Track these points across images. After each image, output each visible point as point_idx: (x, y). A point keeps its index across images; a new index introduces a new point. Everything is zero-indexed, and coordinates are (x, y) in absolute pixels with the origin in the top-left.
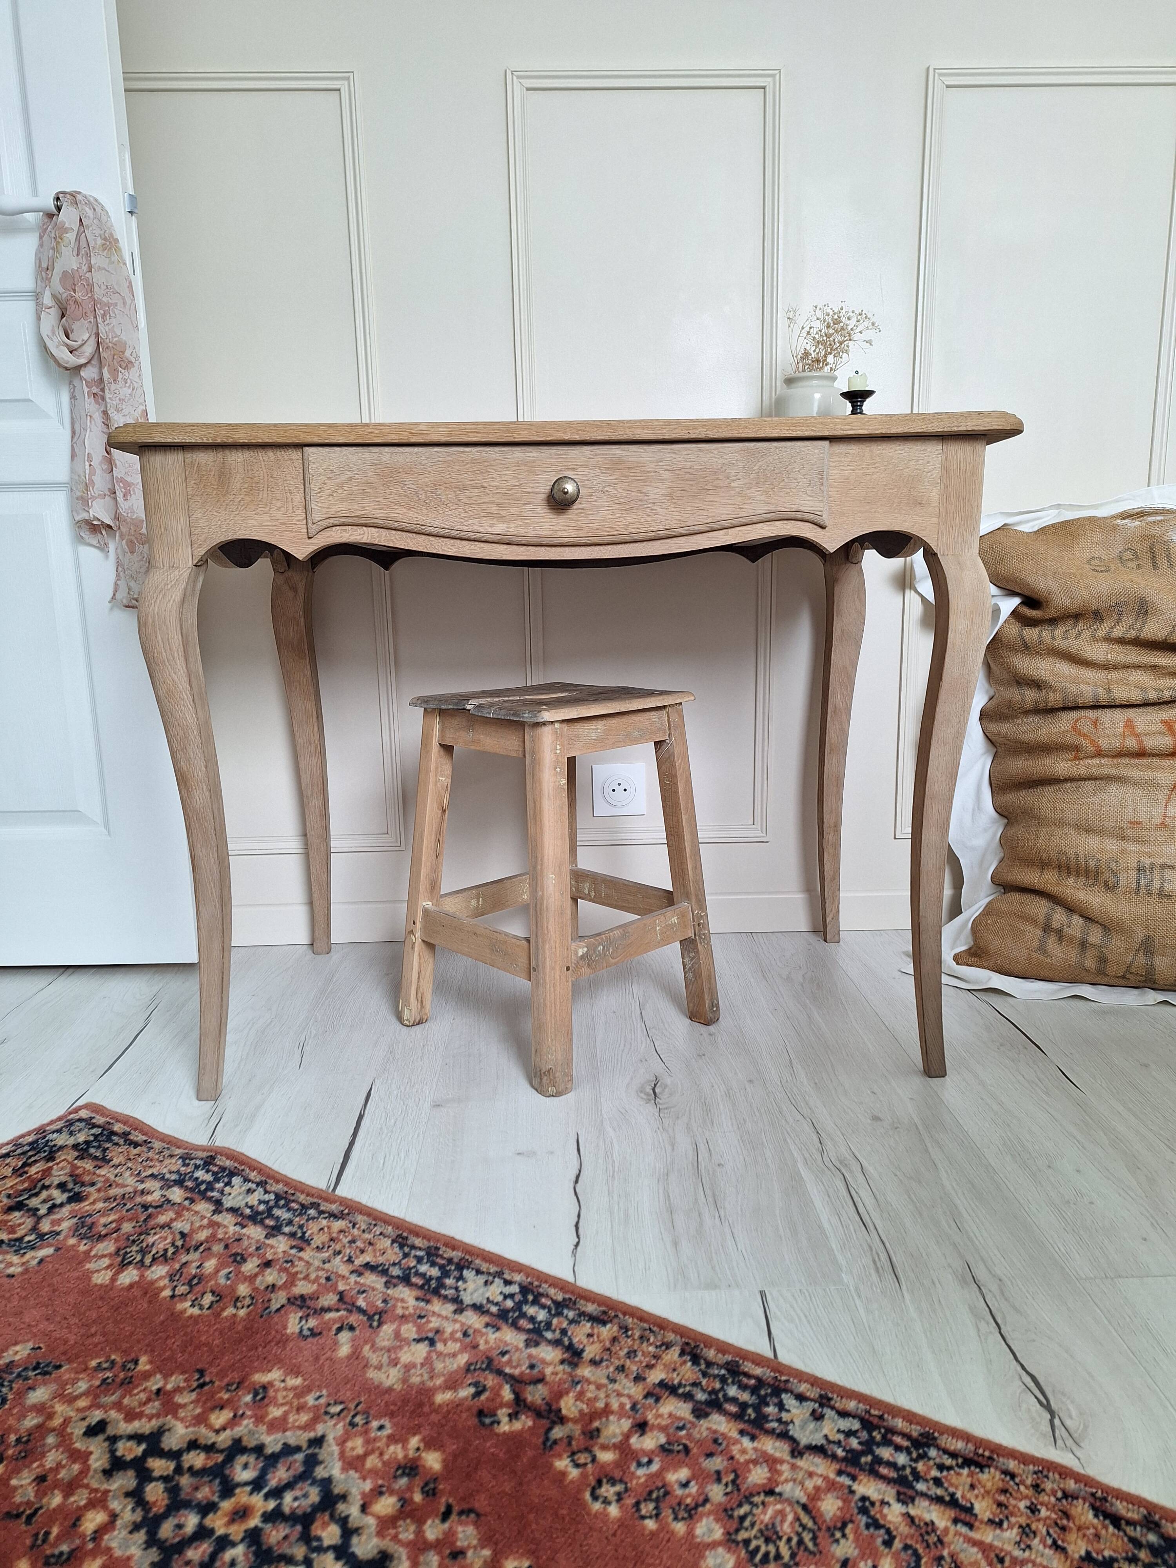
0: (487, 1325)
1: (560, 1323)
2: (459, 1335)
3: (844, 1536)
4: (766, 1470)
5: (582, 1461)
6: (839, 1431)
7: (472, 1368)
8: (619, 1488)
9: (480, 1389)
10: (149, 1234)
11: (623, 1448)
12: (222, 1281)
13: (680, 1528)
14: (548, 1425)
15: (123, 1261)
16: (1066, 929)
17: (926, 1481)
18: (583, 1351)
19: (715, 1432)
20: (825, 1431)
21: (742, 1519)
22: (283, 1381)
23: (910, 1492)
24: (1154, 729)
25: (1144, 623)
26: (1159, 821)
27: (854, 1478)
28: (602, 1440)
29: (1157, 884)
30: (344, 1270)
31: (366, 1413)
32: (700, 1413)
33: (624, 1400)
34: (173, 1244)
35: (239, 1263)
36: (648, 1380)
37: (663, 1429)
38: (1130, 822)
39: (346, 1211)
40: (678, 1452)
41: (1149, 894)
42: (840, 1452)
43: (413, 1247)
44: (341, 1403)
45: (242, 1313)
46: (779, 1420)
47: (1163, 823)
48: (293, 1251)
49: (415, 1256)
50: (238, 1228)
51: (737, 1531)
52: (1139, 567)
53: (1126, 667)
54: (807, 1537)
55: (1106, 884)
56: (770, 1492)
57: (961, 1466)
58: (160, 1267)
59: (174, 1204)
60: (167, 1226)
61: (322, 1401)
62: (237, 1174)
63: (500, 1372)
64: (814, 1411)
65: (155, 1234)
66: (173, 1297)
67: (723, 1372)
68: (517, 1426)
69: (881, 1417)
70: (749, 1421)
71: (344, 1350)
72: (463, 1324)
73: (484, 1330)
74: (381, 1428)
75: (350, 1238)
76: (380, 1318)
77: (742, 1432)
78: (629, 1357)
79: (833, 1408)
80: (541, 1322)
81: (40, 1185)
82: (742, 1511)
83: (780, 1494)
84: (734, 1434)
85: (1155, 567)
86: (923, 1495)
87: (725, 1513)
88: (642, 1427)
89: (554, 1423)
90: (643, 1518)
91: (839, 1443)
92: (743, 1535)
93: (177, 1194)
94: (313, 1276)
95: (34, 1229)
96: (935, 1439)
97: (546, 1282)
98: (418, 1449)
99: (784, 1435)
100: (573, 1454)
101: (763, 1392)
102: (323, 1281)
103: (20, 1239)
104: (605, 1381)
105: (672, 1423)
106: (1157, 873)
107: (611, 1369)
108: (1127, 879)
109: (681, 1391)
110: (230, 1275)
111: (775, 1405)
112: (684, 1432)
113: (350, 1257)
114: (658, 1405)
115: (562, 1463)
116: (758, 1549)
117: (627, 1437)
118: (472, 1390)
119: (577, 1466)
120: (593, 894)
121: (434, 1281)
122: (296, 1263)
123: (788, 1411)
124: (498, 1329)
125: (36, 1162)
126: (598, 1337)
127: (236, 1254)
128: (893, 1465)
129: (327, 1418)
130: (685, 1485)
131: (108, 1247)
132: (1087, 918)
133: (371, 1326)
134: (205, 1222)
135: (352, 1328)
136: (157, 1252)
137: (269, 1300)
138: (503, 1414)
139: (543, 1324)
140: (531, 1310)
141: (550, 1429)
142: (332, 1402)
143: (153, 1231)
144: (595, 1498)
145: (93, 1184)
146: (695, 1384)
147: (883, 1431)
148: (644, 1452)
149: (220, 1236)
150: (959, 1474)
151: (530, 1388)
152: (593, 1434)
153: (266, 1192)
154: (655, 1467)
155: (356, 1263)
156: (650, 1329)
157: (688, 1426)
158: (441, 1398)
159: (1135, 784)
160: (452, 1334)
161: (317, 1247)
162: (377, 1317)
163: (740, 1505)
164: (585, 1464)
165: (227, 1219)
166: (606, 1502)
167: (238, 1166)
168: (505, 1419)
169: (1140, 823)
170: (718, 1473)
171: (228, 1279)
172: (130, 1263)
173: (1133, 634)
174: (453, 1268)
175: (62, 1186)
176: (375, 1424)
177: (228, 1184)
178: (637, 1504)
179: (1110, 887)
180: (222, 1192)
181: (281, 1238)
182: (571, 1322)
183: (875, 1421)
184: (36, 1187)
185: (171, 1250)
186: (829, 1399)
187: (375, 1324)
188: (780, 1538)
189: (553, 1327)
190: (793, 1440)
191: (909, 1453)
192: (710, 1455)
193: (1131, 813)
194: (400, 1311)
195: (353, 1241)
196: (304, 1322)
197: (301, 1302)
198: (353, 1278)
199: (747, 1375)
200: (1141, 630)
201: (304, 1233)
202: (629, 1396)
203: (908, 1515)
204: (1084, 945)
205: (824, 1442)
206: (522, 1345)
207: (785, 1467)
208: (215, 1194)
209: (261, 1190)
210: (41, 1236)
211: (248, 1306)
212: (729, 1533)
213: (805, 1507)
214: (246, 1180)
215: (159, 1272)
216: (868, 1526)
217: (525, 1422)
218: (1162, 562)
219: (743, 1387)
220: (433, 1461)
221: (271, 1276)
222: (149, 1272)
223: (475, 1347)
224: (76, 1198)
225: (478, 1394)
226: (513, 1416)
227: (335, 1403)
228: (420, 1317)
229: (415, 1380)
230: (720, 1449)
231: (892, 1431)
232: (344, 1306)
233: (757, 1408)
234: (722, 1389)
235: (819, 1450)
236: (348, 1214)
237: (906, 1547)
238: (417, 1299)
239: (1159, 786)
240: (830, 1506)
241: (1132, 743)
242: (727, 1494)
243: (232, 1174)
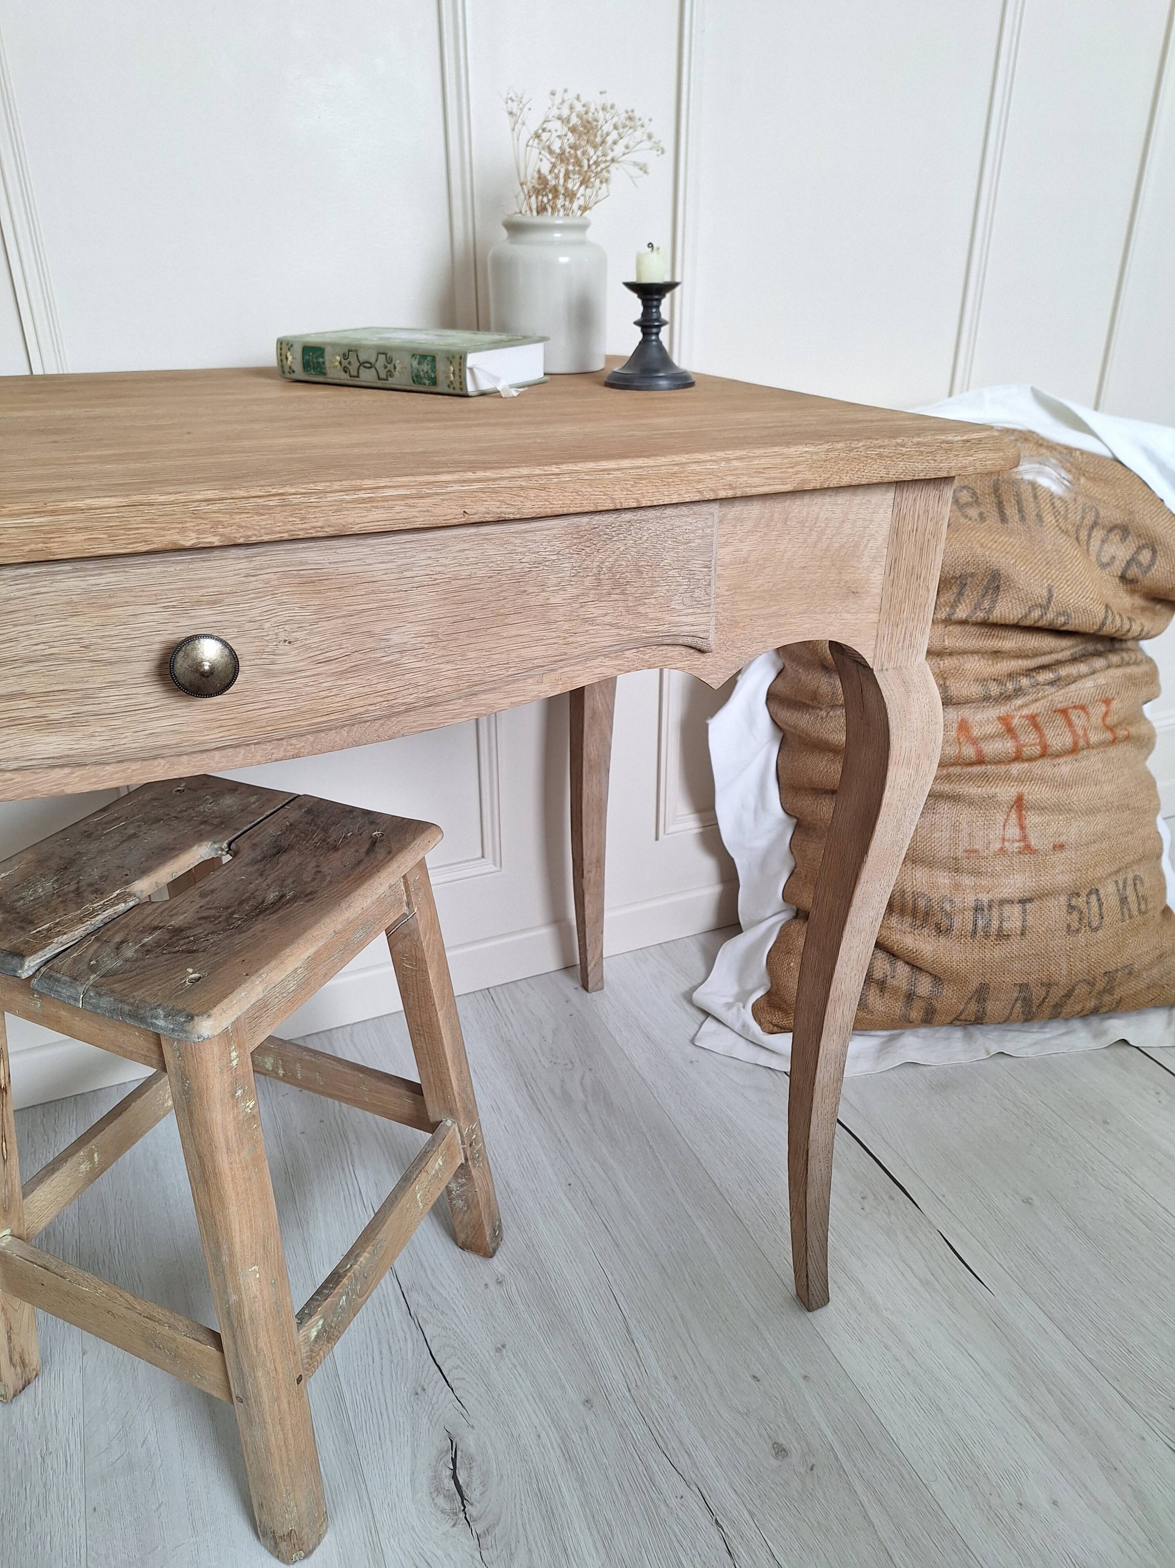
16: (889, 980)
24: (990, 729)
25: (994, 602)
26: (998, 846)
29: (995, 924)
38: (966, 851)
41: (987, 936)
47: (1002, 849)
52: (982, 517)
53: (964, 652)
55: (938, 927)
85: (1003, 519)
106: (995, 913)
108: (962, 922)
120: (281, 1072)
132: (913, 966)
159: (971, 802)
169: (976, 851)
173: (980, 615)
179: (941, 930)
193: (966, 839)
200: (990, 611)
204: (910, 997)
218: (1011, 511)
239: (999, 804)
241: (969, 752)
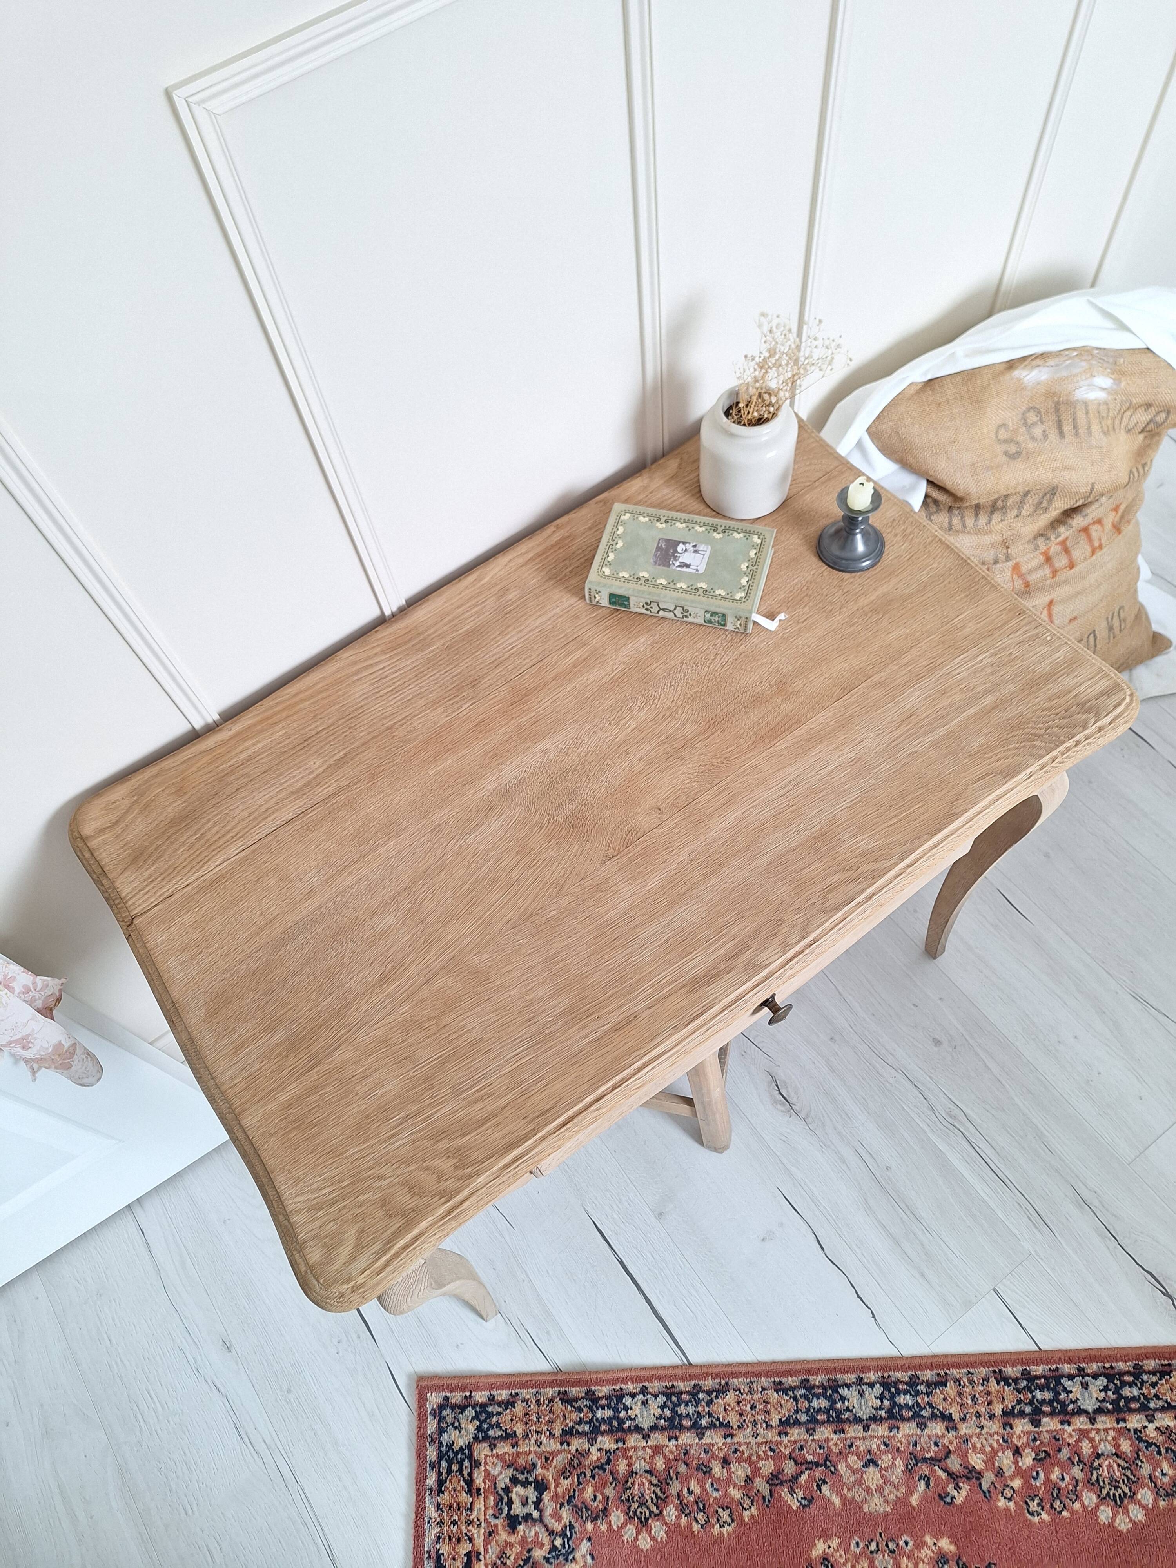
0: (890, 1429)
1: (923, 1399)
2: (883, 1447)
3: (1142, 1462)
4: (1087, 1442)
5: (1009, 1496)
6: (1101, 1391)
7: (910, 1467)
8: (1037, 1501)
9: (926, 1479)
10: (630, 1488)
11: (1019, 1472)
12: (716, 1495)
13: (1077, 1506)
14: (978, 1482)
15: (641, 1522)
17: (1152, 1399)
18: (951, 1414)
19: (1052, 1431)
20: (1095, 1395)
21: (1098, 1480)
22: (829, 1547)
23: (1151, 1412)
27: (1124, 1420)
28: (1007, 1474)
30: (772, 1435)
31: (892, 1540)
32: (1036, 1423)
33: (996, 1437)
34: (654, 1485)
35: (710, 1473)
36: (996, 1415)
37: (1027, 1445)
39: (723, 1382)
40: (1045, 1458)
42: (1110, 1407)
43: (793, 1389)
44: (872, 1540)
45: (754, 1510)
46: (1072, 1402)
48: (729, 1440)
49: (801, 1396)
50: (673, 1442)
51: (1101, 1491)
54: (1128, 1473)
56: (1098, 1456)
57: (1161, 1379)
58: (668, 1508)
59: (614, 1451)
60: (632, 1473)
61: (861, 1545)
62: (623, 1396)
63: (925, 1460)
64: (1082, 1383)
65: (633, 1484)
66: (702, 1526)
67: (1025, 1382)
68: (964, 1493)
69: (1112, 1367)
70: (1059, 1413)
71: (837, 1501)
72: (878, 1438)
73: (892, 1434)
74: (907, 1543)
75: (749, 1406)
76: (830, 1461)
77: (1062, 1423)
78: (975, 1404)
79: (1088, 1375)
80: (913, 1405)
81: (501, 1492)
82: (1094, 1477)
83: (1102, 1454)
84: (1059, 1427)
86: (1156, 1410)
87: (1091, 1484)
88: (1017, 1452)
89: (978, 1479)
90: (1060, 1512)
91: (1104, 1400)
92: (1105, 1492)
93: (606, 1442)
94: (761, 1453)
95: (551, 1533)
96: (1141, 1367)
97: (890, 1370)
98: (935, 1544)
99: (1081, 1412)
100: (1002, 1493)
101: (1052, 1386)
102: (771, 1454)
103: (554, 1548)
104: (978, 1430)
105: (1028, 1438)
107: (974, 1418)
109: (1016, 1411)
110: (715, 1485)
111: (1063, 1392)
112: (1038, 1442)
113: (767, 1423)
114: (1015, 1429)
115: (1002, 1503)
116: (1114, 1494)
117: (1016, 1463)
118: (923, 1482)
119: (1010, 1499)
121: (831, 1411)
122: (741, 1450)
123: (1071, 1392)
124: (898, 1428)
125: (470, 1474)
126: (950, 1397)
127: (698, 1468)
128: (1134, 1399)
129: (875, 1555)
130: (1063, 1479)
131: (617, 1517)
133: (832, 1472)
134: (649, 1451)
135: (824, 1482)
136: (652, 1499)
137: (758, 1491)
138: (950, 1488)
139: (915, 1407)
140: (902, 1399)
141: (980, 1485)
142: (867, 1543)
143: (629, 1484)
144: (1032, 1514)
145: (534, 1466)
146: (1019, 1402)
147: (1117, 1376)
148: (1031, 1469)
149: (671, 1457)
150: (1162, 1385)
151: (948, 1461)
152: (1000, 1473)
153: (655, 1396)
154: (1042, 1475)
155: (774, 1425)
156: (969, 1372)
157: (1037, 1436)
158: (914, 1500)
160: (878, 1446)
161: (739, 1427)
162: (828, 1463)
163: (1092, 1474)
164: (1012, 1495)
165: (658, 1438)
166: (1039, 1514)
167: (614, 1387)
168: (955, 1493)
170: (1069, 1459)
171: (717, 1490)
172: (647, 1519)
174: (831, 1392)
175: (514, 1481)
176: (902, 1543)
177: (626, 1408)
178: (1052, 1506)
180: (629, 1418)
181: (708, 1433)
182: (928, 1394)
183: (1111, 1372)
184: (503, 1498)
185: (658, 1490)
186: (1083, 1369)
187: (833, 1469)
188: (1119, 1482)
189: (923, 1406)
190: (1085, 1412)
191: (1136, 1385)
192: (1060, 1450)
194: (835, 1450)
195: (753, 1407)
196: (795, 1495)
197: (775, 1480)
198: (785, 1439)
199: (1037, 1377)
201: (718, 1419)
202: (997, 1433)
203: (1157, 1428)
205: (1099, 1404)
206: (919, 1432)
207: (1093, 1433)
208: (627, 1424)
209: (649, 1396)
210: (563, 1534)
211: (752, 1504)
212: (1099, 1496)
213: (1116, 1454)
214: (633, 1396)
215: (671, 1512)
216: (1146, 1448)
217: (965, 1487)
219: (1041, 1388)
220: (946, 1544)
221: (740, 1471)
222: (666, 1518)
223: (898, 1450)
224: (541, 1486)
225: (928, 1484)
226: (957, 1488)
227: (870, 1543)
228: (851, 1446)
229: (892, 1497)
230: (1061, 1442)
231: (1122, 1374)
232: (804, 1467)
233: (1056, 1398)
234: (1034, 1397)
235: (1100, 1411)
236: (727, 1383)
237: (1167, 1449)
238: (835, 1432)
240: (1126, 1446)
242: (1082, 1470)
243: (620, 1397)
